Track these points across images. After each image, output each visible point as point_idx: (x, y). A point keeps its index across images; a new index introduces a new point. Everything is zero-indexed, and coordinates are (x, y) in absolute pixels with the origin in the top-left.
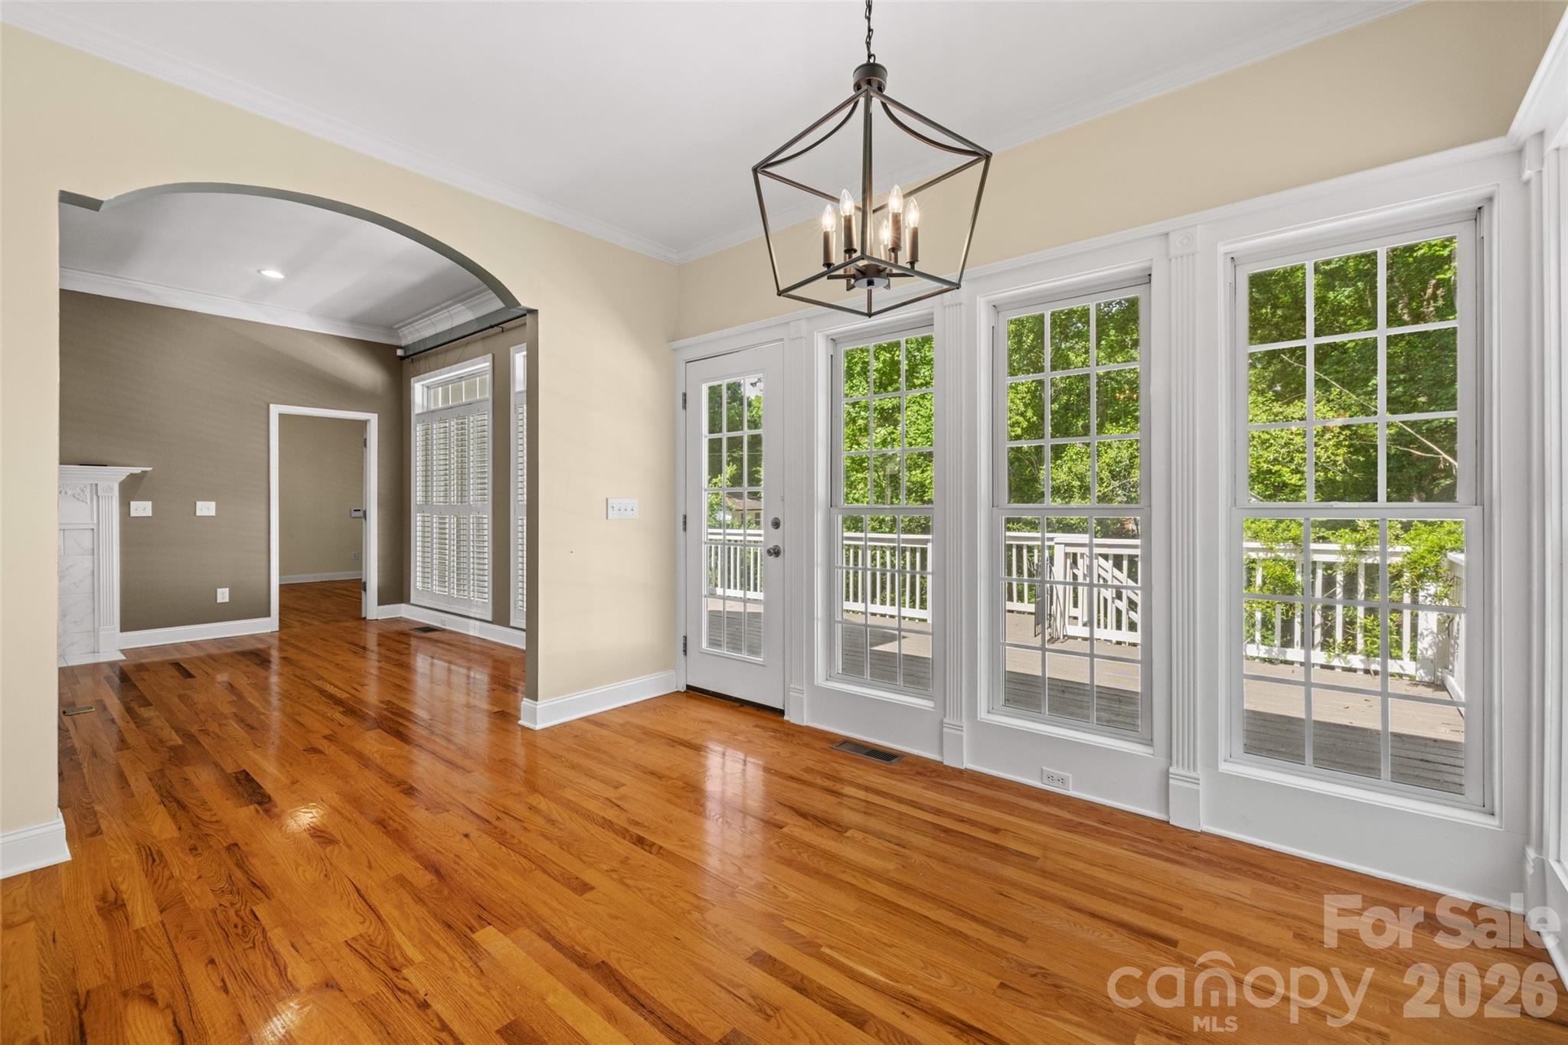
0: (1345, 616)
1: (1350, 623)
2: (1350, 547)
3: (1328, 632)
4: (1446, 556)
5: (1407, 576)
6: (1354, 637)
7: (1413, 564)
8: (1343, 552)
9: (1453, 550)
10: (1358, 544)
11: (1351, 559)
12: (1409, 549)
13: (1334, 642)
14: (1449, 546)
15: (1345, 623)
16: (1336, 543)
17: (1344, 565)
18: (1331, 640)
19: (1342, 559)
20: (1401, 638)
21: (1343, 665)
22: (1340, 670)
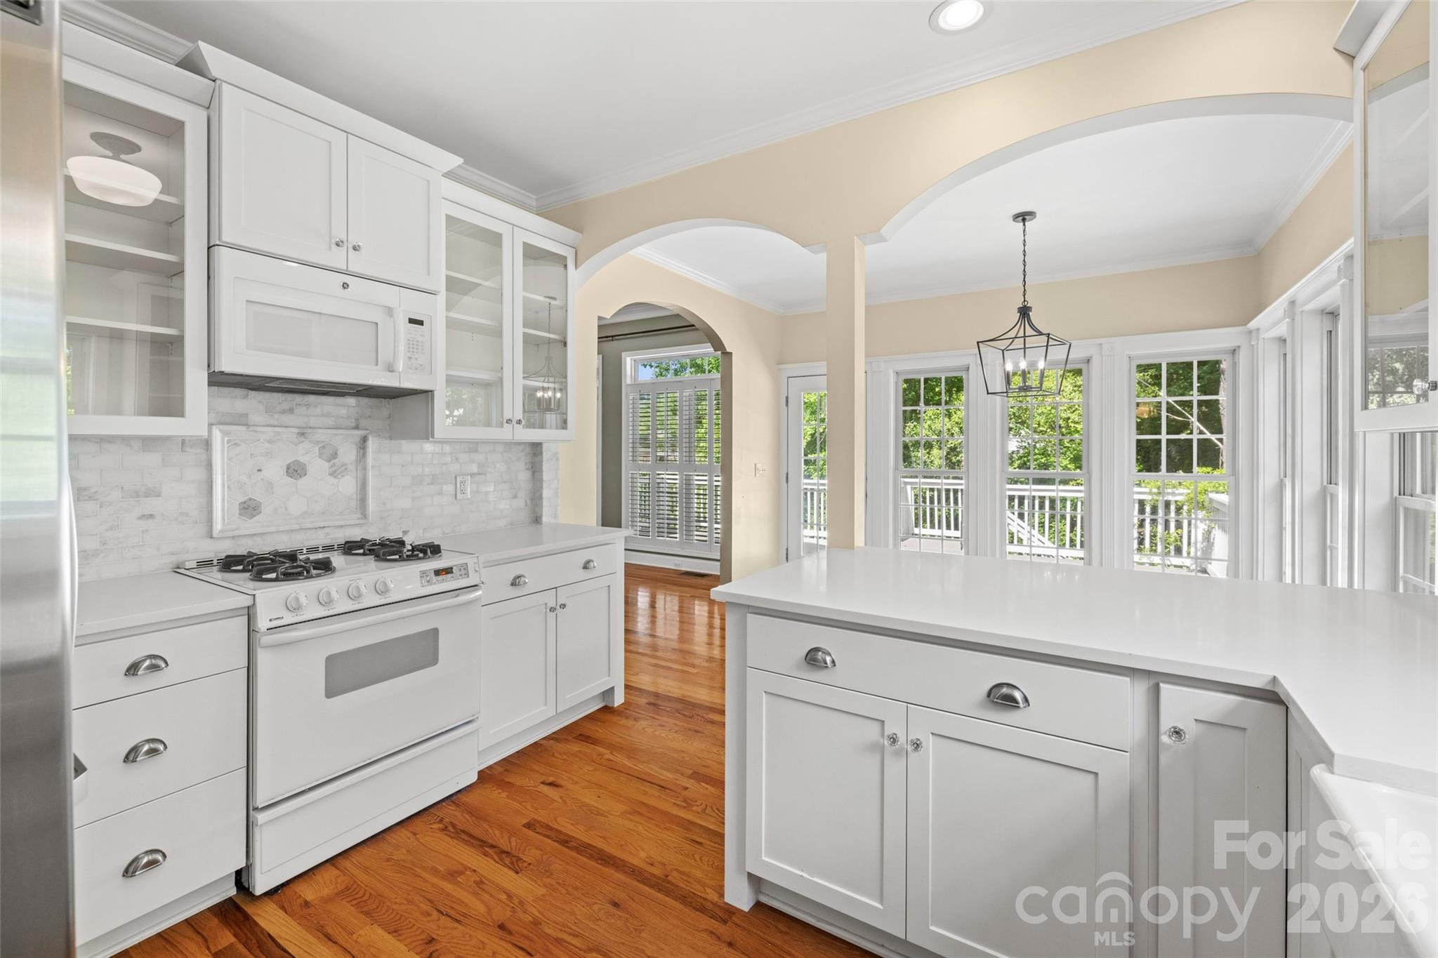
0: (1151, 531)
1: (1154, 536)
2: (1155, 490)
3: (1141, 542)
4: (1208, 495)
5: (1185, 508)
6: (1156, 544)
7: (1190, 501)
8: (1150, 493)
9: (1211, 492)
10: (1159, 488)
11: (1155, 497)
12: (1186, 491)
13: (1144, 548)
14: (1209, 489)
15: (1151, 536)
16: (1146, 487)
17: (1150, 501)
18: (1142, 547)
19: (1149, 497)
20: (1182, 544)
21: (1149, 562)
22: (1148, 565)
